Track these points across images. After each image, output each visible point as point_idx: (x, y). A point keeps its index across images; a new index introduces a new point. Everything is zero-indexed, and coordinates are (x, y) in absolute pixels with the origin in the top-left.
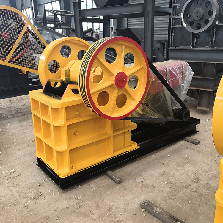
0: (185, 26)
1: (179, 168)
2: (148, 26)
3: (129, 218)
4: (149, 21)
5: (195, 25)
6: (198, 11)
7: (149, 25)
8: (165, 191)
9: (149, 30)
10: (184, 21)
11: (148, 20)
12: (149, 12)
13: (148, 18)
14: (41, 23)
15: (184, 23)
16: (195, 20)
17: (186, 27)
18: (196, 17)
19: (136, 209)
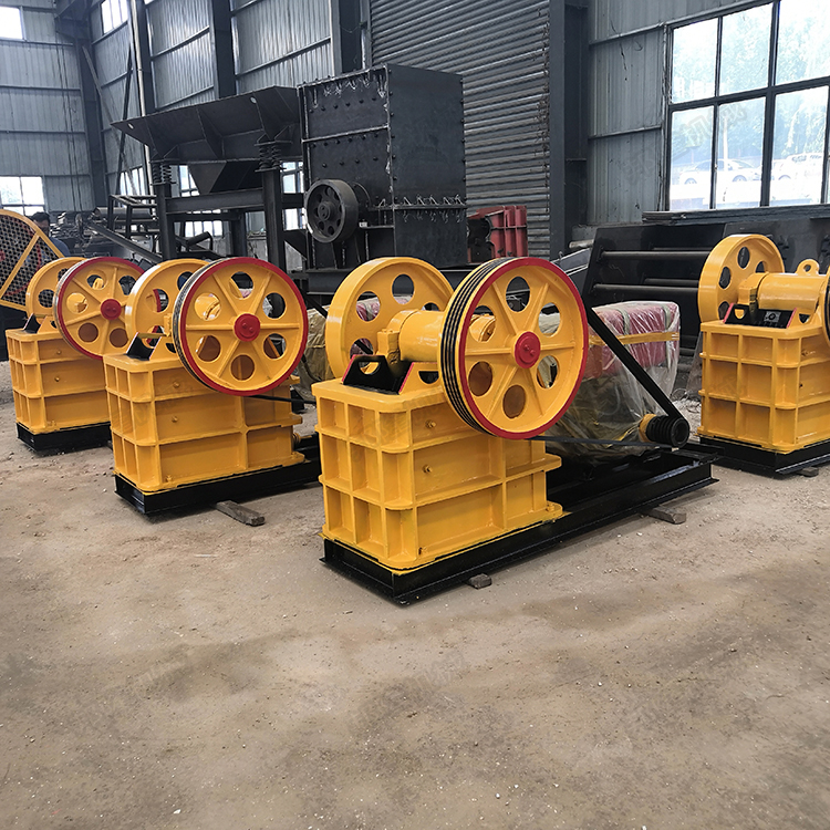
0: (310, 230)
10: (309, 223)
14: (103, 223)
15: (309, 226)
17: (312, 233)
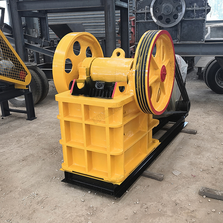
0: (155, 20)
1: (200, 156)
2: (110, 21)
3: (199, 207)
4: (110, 16)
5: (164, 19)
6: (167, 6)
7: (111, 19)
8: (207, 177)
9: (110, 25)
10: (153, 16)
11: (108, 14)
12: (109, 6)
13: (109, 12)
15: (153, 18)
16: (164, 15)
17: (156, 22)
18: (166, 12)
19: (198, 198)
